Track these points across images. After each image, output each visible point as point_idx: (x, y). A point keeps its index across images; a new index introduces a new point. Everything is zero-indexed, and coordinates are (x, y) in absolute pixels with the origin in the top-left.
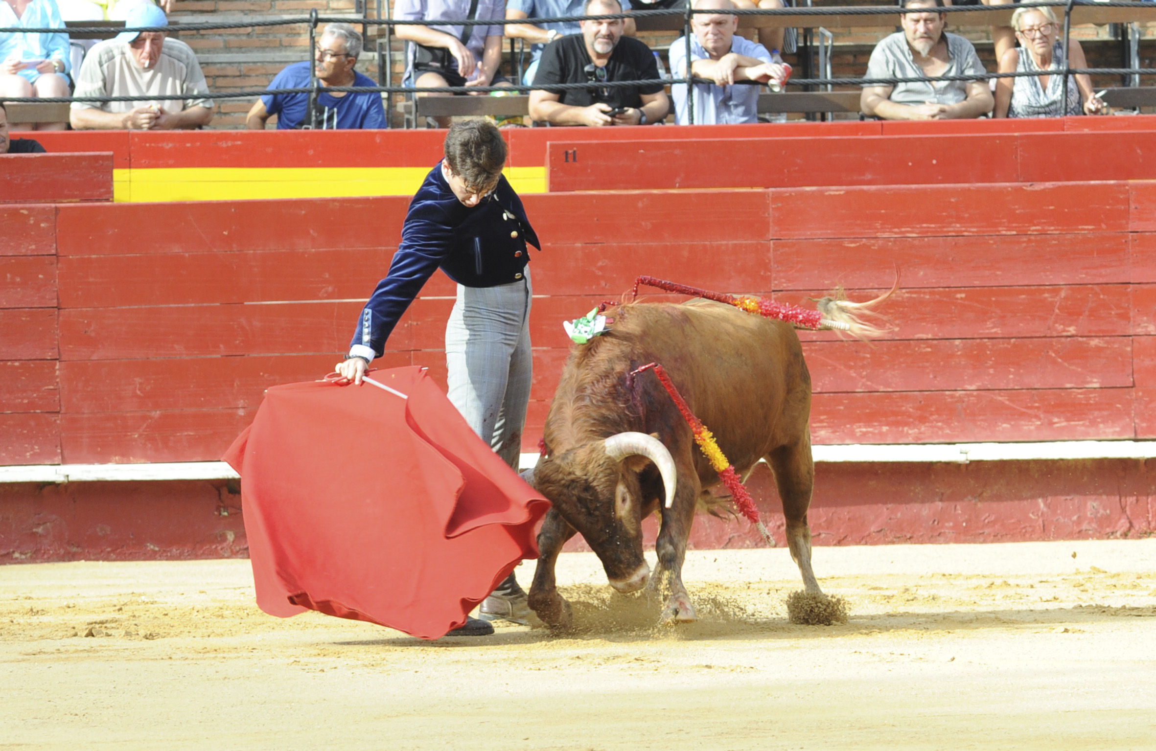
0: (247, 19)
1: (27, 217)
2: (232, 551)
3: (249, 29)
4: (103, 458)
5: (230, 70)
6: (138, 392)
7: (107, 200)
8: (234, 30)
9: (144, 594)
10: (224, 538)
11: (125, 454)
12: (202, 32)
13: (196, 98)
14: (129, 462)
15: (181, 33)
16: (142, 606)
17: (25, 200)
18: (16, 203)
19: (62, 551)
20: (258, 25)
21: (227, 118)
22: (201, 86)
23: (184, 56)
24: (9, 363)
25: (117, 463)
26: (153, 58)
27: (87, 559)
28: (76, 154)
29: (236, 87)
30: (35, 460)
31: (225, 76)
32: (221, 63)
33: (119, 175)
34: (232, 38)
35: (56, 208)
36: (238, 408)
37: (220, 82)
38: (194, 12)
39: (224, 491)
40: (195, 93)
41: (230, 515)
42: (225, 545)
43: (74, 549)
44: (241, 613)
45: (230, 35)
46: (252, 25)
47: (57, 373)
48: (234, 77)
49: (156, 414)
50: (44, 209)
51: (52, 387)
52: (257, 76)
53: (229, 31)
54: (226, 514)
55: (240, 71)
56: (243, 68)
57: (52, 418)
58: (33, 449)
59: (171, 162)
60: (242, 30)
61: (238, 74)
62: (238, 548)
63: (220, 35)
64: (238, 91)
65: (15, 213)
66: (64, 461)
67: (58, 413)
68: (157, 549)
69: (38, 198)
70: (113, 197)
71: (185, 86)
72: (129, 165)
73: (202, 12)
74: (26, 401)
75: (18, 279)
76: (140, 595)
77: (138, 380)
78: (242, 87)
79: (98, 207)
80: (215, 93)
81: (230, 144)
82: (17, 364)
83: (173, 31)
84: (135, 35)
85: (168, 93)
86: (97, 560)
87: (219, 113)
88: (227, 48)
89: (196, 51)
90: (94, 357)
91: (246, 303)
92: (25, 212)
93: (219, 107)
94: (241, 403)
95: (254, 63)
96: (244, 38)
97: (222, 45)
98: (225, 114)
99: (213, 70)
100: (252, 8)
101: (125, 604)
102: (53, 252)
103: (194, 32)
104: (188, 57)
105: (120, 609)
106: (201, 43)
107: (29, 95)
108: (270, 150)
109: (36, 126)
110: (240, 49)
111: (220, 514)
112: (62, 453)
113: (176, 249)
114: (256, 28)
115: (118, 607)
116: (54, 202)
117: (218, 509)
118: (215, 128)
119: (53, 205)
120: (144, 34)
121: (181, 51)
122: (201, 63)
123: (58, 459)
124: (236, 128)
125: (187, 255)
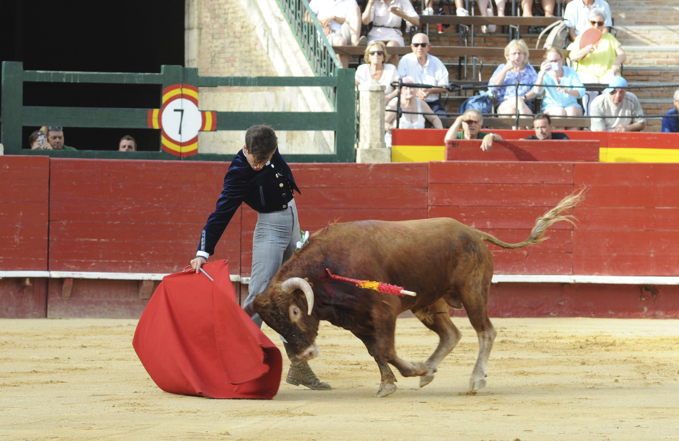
0: (661, 84)
1: (561, 167)
2: (646, 315)
3: (662, 89)
4: (591, 273)
5: (653, 106)
6: (607, 245)
7: (597, 161)
8: (656, 89)
9: (606, 332)
10: (642, 310)
11: (600, 271)
12: (641, 89)
13: (638, 117)
14: (602, 275)
15: (632, 89)
16: (605, 337)
17: (561, 160)
18: (557, 161)
19: (571, 313)
20: (666, 87)
21: (651, 127)
22: (640, 112)
23: (633, 100)
24: (551, 231)
25: (597, 275)
26: (620, 100)
27: (582, 316)
28: (584, 141)
29: (655, 114)
30: (561, 273)
31: (651, 109)
32: (649, 103)
33: (603, 151)
34: (654, 92)
35: (574, 164)
36: (650, 253)
37: (648, 111)
38: (638, 80)
39: (644, 290)
40: (637, 115)
41: (646, 300)
42: (643, 313)
43: (577, 312)
44: (648, 342)
45: (654, 91)
46: (663, 87)
47: (572, 235)
49: (615, 255)
50: (568, 164)
51: (569, 241)
52: (665, 109)
53: (653, 89)
54: (644, 299)
55: (657, 107)
56: (659, 106)
57: (569, 255)
58: (560, 268)
59: (625, 145)
60: (659, 89)
61: (656, 108)
62: (649, 314)
63: (649, 91)
64: (656, 115)
65: (556, 166)
66: (574, 274)
67: (572, 253)
68: (613, 313)
69: (566, 159)
70: (599, 159)
71: (633, 113)
72: (607, 146)
73: (642, 81)
74: (558, 247)
75: (556, 194)
76: (604, 333)
77: (607, 240)
78: (658, 114)
79: (593, 164)
80: (646, 115)
81: (651, 138)
82: (554, 231)
83: (629, 89)
84: (612, 90)
85: (626, 115)
86: (587, 317)
87: (648, 125)
88: (652, 97)
89: (638, 97)
90: (589, 229)
91: (656, 208)
92: (560, 165)
93: (648, 122)
94: (652, 251)
95: (664, 103)
96: (660, 92)
97: (650, 95)
98: (650, 125)
99: (646, 106)
100: (664, 79)
101: (597, 336)
102: (572, 183)
103: (638, 89)
104: (635, 100)
105: (595, 338)
106: (641, 94)
108: (669, 141)
109: (566, 128)
110: (658, 97)
111: (641, 299)
112: (573, 271)
113: (626, 183)
114: (665, 88)
115: (594, 337)
116: (573, 161)
117: (641, 297)
119: (573, 163)
120: (617, 89)
121: (632, 97)
122: (641, 103)
123: (571, 273)
124: (655, 131)
125: (630, 186)
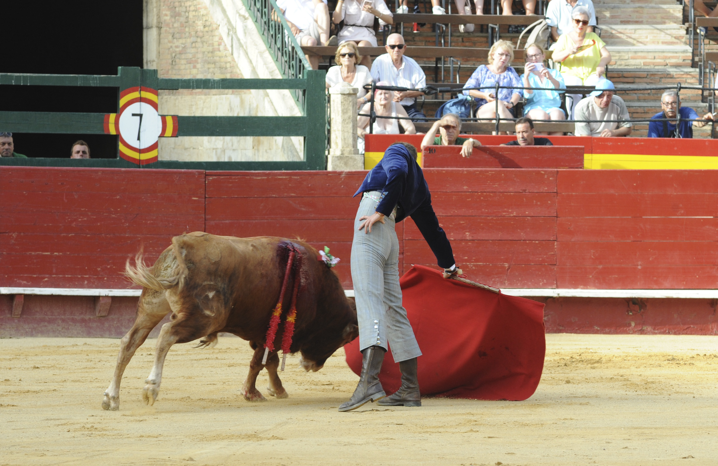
0: (648, 87)
1: (544, 174)
2: (633, 331)
3: (649, 91)
4: (575, 287)
5: (640, 110)
6: (592, 257)
7: (581, 168)
8: (642, 92)
9: (592, 349)
10: (630, 325)
11: (585, 284)
12: (627, 92)
13: (624, 122)
14: (587, 289)
15: (618, 92)
16: (590, 354)
17: (543, 167)
18: (539, 168)
19: (555, 329)
20: (653, 89)
21: (638, 132)
22: (627, 116)
23: (619, 103)
24: (534, 242)
25: (582, 289)
26: (607, 104)
27: (567, 332)
28: (567, 146)
29: (642, 118)
30: (544, 286)
31: (637, 113)
32: (635, 107)
33: (587, 157)
34: (641, 95)
35: (557, 171)
36: (638, 265)
37: (635, 115)
38: (624, 83)
39: (631, 303)
40: (624, 119)
41: (633, 314)
42: (630, 328)
43: (561, 328)
44: (636, 359)
45: (640, 94)
46: (650, 89)
47: (556, 247)
48: (641, 113)
49: (600, 267)
50: (551, 171)
51: (553, 253)
52: (652, 113)
53: (639, 92)
54: (631, 314)
55: (644, 110)
56: (646, 109)
57: (552, 267)
58: (543, 281)
59: (611, 151)
60: (646, 92)
61: (643, 112)
62: (636, 330)
63: (636, 94)
64: (643, 119)
65: (538, 173)
66: (557, 287)
67: (555, 265)
68: (599, 329)
69: (549, 166)
70: (583, 167)
71: (619, 117)
72: (591, 152)
73: (628, 83)
74: (541, 259)
75: (539, 203)
76: (590, 349)
77: (592, 251)
78: (645, 118)
79: (577, 171)
80: (633, 120)
81: (638, 144)
82: (537, 242)
83: (615, 91)
84: (599, 93)
85: (612, 119)
86: (571, 333)
87: (634, 129)
88: (639, 100)
89: (624, 101)
90: (573, 240)
91: (643, 217)
92: (543, 172)
93: (634, 127)
94: (640, 263)
95: (651, 107)
96: (647, 95)
97: (636, 98)
98: (637, 130)
99: (632, 110)
100: (651, 81)
101: (583, 353)
102: (555, 191)
103: (624, 92)
104: (621, 103)
105: (580, 355)
106: (627, 97)
107: (547, 119)
108: (657, 147)
109: (550, 133)
110: (645, 100)
111: (628, 314)
112: (556, 284)
113: (612, 191)
114: (653, 91)
115: (579, 354)
116: (557, 168)
117: (628, 311)
118: (632, 136)
119: (556, 170)
120: (604, 92)
121: (618, 100)
122: (627, 106)
123: (555, 286)
124: (642, 137)
125: (617, 194)
